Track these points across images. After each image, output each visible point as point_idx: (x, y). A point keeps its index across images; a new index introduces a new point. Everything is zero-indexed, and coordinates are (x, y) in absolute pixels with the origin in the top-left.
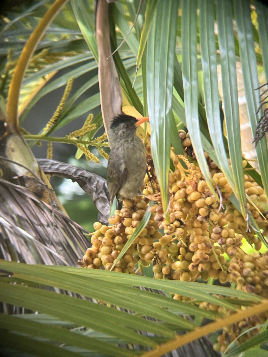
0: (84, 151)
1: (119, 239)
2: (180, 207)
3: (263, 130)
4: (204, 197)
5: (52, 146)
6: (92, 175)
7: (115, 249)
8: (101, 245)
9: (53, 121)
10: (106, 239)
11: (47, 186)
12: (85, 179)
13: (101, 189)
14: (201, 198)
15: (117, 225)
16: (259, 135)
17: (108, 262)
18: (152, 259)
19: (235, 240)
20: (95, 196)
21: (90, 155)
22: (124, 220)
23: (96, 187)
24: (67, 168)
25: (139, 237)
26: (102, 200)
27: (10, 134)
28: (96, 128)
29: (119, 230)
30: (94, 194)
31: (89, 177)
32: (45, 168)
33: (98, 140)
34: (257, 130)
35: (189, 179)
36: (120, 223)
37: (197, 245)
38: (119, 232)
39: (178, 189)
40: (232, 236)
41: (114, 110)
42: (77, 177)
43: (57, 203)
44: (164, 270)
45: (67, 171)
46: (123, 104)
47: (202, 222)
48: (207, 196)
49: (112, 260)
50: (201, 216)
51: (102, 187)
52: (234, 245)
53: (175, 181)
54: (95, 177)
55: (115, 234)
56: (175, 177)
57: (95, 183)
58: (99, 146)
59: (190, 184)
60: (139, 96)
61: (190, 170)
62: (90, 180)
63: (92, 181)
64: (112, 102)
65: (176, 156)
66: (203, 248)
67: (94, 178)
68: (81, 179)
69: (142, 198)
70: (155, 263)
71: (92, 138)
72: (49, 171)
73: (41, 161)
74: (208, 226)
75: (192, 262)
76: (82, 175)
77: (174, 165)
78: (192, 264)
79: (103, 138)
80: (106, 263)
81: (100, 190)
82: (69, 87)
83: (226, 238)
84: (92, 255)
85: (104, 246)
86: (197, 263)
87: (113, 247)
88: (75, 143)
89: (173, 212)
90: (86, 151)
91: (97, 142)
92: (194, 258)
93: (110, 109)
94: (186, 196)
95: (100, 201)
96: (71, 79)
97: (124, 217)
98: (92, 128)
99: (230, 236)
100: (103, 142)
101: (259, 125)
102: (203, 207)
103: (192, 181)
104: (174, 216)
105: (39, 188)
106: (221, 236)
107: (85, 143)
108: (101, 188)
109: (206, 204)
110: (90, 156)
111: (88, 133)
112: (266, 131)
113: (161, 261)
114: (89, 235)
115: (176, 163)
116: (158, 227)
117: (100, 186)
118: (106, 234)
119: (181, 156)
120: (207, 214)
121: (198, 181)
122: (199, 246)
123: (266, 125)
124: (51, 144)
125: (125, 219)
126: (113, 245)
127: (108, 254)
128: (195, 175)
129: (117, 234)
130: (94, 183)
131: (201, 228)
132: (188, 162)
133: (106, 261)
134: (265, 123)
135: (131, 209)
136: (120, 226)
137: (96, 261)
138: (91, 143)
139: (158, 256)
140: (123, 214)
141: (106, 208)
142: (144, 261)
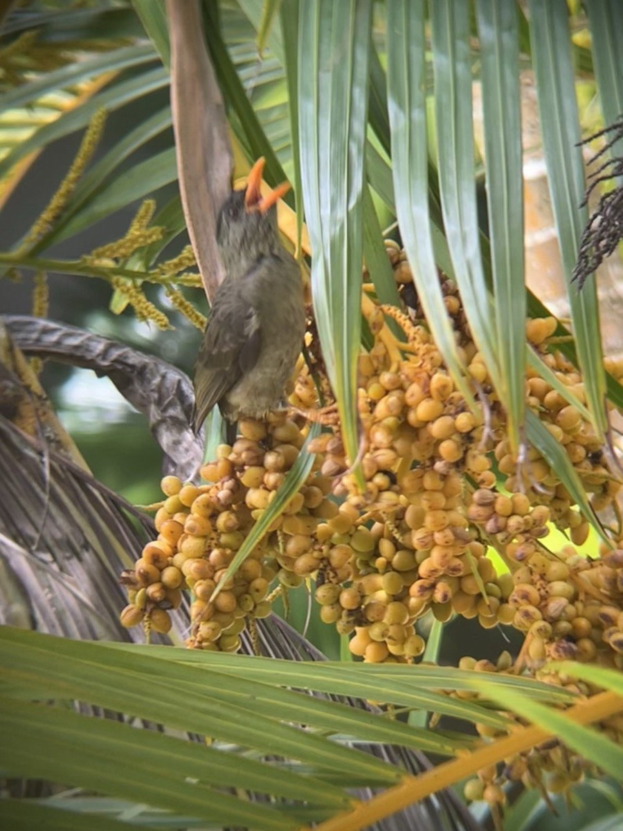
0: (131, 296)
1: (230, 519)
2: (391, 438)
3: (598, 248)
4: (452, 411)
5: (47, 282)
6: (147, 360)
7: (218, 545)
8: (183, 535)
9: (50, 219)
10: (195, 520)
11: (27, 388)
12: (129, 370)
13: (171, 397)
14: (442, 415)
15: (223, 483)
16: (587, 262)
17: (201, 579)
18: (314, 569)
19: (531, 522)
20: (156, 413)
21: (144, 306)
22: (242, 471)
23: (159, 390)
24: (82, 342)
25: (284, 514)
26: (174, 424)
28: (161, 237)
29: (228, 497)
30: (153, 408)
31: (139, 366)
32: (26, 339)
33: (167, 268)
34: (583, 249)
35: (411, 368)
36: (230, 479)
37: (432, 535)
38: (228, 503)
39: (384, 393)
40: (521, 510)
41: (213, 186)
42: (108, 366)
43: (56, 432)
44: (346, 598)
45: (82, 350)
46: (236, 174)
47: (444, 477)
48: (459, 409)
49: (210, 574)
50: (443, 460)
51: (174, 392)
52: (528, 535)
53: (376, 374)
54: (156, 365)
55: (219, 508)
56: (375, 363)
57: (157, 381)
58: (171, 285)
59: (415, 379)
61: (413, 345)
62: (141, 372)
63: (148, 376)
64: (206, 167)
65: (376, 308)
66: (447, 542)
67: (154, 367)
68: (120, 371)
69: (289, 414)
70: (321, 582)
71: (152, 263)
72: (35, 348)
73: (15, 323)
74: (463, 485)
75: (419, 577)
76: (121, 359)
77: (374, 332)
78: (419, 583)
79: (180, 264)
80: (196, 581)
81: (170, 399)
82: (95, 133)
83: (509, 517)
84: (158, 561)
85: (190, 537)
86: (432, 580)
87: (212, 539)
88: (106, 275)
89: (371, 450)
90: (136, 297)
91: (164, 274)
92: (424, 568)
93: (203, 185)
94: (405, 409)
95: (167, 427)
96: (100, 113)
97: (244, 464)
98: (150, 236)
99: (517, 511)
100: (180, 274)
101: (588, 236)
102: (449, 438)
103: (420, 373)
104: (373, 461)
105: (8, 392)
106: (495, 512)
107: (133, 275)
108: (170, 393)
109: (456, 431)
110: (146, 308)
111: (139, 250)
112: (605, 252)
113: (336, 574)
114: (151, 509)
115: (378, 326)
116: (331, 489)
117: (167, 389)
118: (194, 507)
119: (389, 309)
120: (459, 456)
122: (438, 537)
123: (605, 234)
124: (45, 278)
125: (246, 468)
126: (214, 535)
127: (201, 558)
128: (426, 357)
129: (222, 505)
130: (153, 379)
131: (443, 491)
132: (408, 323)
133: (196, 576)
134: (602, 232)
135: (261, 442)
136: (231, 487)
137: (168, 575)
138: (149, 275)
139: (329, 563)
140: (239, 455)
141: (185, 445)
142: (291, 575)
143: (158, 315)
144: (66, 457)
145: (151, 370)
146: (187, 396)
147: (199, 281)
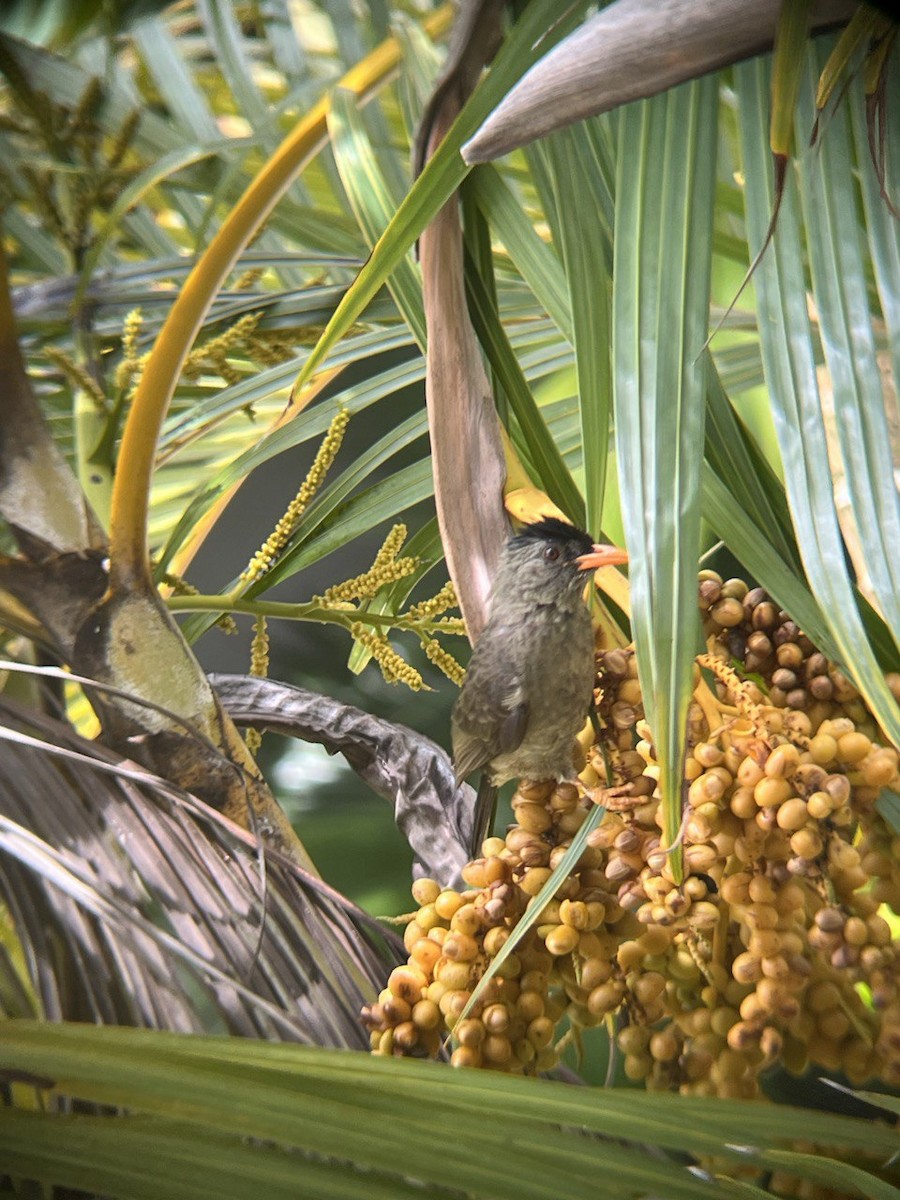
0: (375, 649)
1: (501, 938)
2: (709, 831)
4: (802, 792)
5: (267, 631)
6: (393, 732)
8: (441, 959)
9: (272, 551)
10: (457, 939)
11: (239, 768)
12: (369, 743)
13: (424, 778)
14: (790, 798)
15: (492, 890)
17: (464, 1018)
18: (615, 1006)
20: (402, 802)
21: (391, 660)
22: (521, 873)
23: (407, 768)
24: (309, 708)
25: (580, 931)
26: (427, 816)
27: (122, 595)
28: (412, 571)
29: (500, 909)
30: (399, 794)
31: (382, 738)
32: (238, 705)
33: (421, 611)
35: (742, 736)
36: (501, 885)
37: (760, 963)
38: (499, 916)
39: (701, 772)
40: (881, 939)
41: (479, 502)
42: (343, 739)
43: (275, 823)
44: (658, 1045)
45: (310, 718)
46: (509, 486)
47: (778, 886)
48: (811, 788)
49: (478, 1012)
50: (798, 857)
51: (427, 772)
52: (888, 972)
53: (691, 746)
54: (404, 737)
55: (486, 921)
56: (689, 732)
57: (405, 757)
58: (426, 632)
59: (748, 752)
60: (568, 464)
61: (742, 707)
62: (385, 746)
63: (394, 750)
64: (470, 477)
66: (779, 975)
67: (402, 740)
68: (357, 745)
70: (623, 1023)
71: (402, 605)
72: (250, 717)
73: (225, 684)
75: (740, 1019)
76: (360, 730)
78: (740, 1026)
79: (439, 606)
80: (458, 1021)
81: (421, 782)
82: (334, 440)
83: (863, 947)
84: (408, 994)
85: (449, 962)
86: (758, 1025)
87: (479, 964)
88: (342, 621)
90: (382, 649)
91: (417, 619)
92: (748, 1007)
93: (466, 498)
94: (729, 791)
95: (418, 820)
96: (342, 415)
97: (523, 865)
98: (399, 571)
99: (877, 938)
100: (438, 618)
102: (805, 829)
103: (754, 743)
104: (686, 861)
105: (214, 773)
106: (844, 940)
107: (376, 621)
108: (422, 774)
109: (810, 818)
110: (394, 663)
111: (386, 588)
113: (644, 1014)
114: (399, 922)
117: (418, 768)
118: (454, 923)
121: (775, 739)
122: (767, 966)
124: (265, 626)
125: (526, 869)
126: (480, 959)
127: (464, 990)
128: (761, 722)
129: (491, 920)
130: (400, 755)
131: (776, 905)
132: (734, 678)
135: (544, 836)
136: (502, 895)
137: (422, 1012)
138: (397, 621)
139: (635, 997)
140: (517, 852)
141: (440, 842)
142: (585, 1013)
143: (409, 672)
144: (288, 857)
145: (398, 744)
146: (444, 778)
147: (462, 628)
